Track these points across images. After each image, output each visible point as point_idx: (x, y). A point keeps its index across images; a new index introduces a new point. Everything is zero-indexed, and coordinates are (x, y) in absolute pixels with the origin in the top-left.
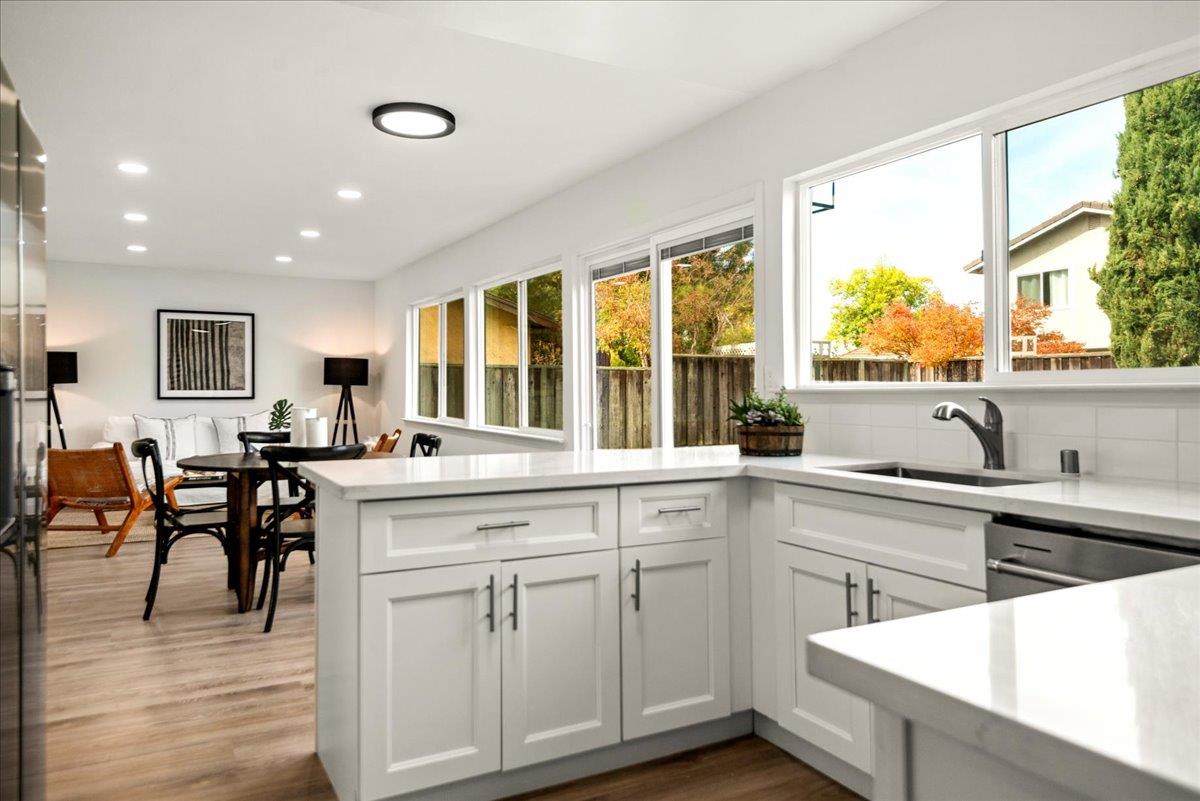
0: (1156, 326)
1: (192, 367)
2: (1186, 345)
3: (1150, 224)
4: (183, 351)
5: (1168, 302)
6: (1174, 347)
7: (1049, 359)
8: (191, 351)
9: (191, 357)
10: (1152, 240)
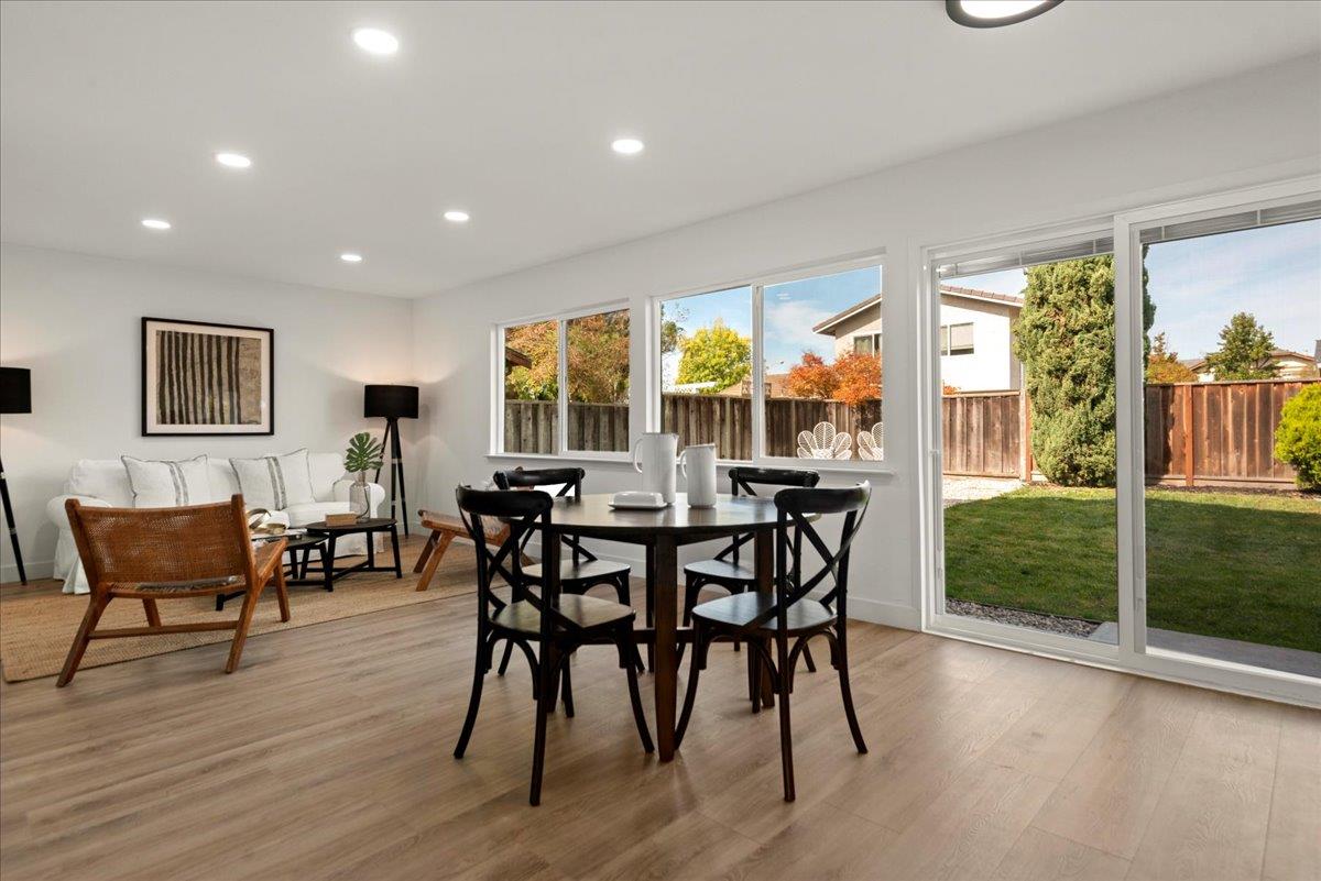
0: (1076, 370)
1: (191, 394)
2: (1097, 385)
3: (1070, 288)
4: (178, 374)
5: (1087, 350)
6: (1088, 387)
7: (955, 399)
8: (189, 374)
9: (190, 382)
10: (1072, 301)
